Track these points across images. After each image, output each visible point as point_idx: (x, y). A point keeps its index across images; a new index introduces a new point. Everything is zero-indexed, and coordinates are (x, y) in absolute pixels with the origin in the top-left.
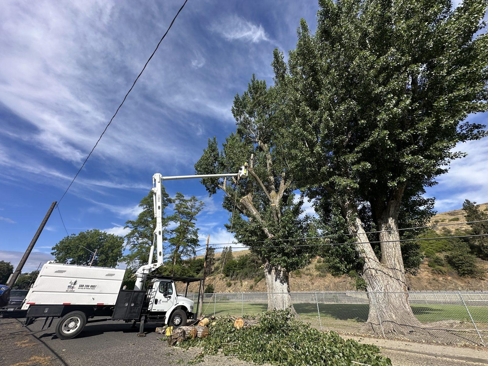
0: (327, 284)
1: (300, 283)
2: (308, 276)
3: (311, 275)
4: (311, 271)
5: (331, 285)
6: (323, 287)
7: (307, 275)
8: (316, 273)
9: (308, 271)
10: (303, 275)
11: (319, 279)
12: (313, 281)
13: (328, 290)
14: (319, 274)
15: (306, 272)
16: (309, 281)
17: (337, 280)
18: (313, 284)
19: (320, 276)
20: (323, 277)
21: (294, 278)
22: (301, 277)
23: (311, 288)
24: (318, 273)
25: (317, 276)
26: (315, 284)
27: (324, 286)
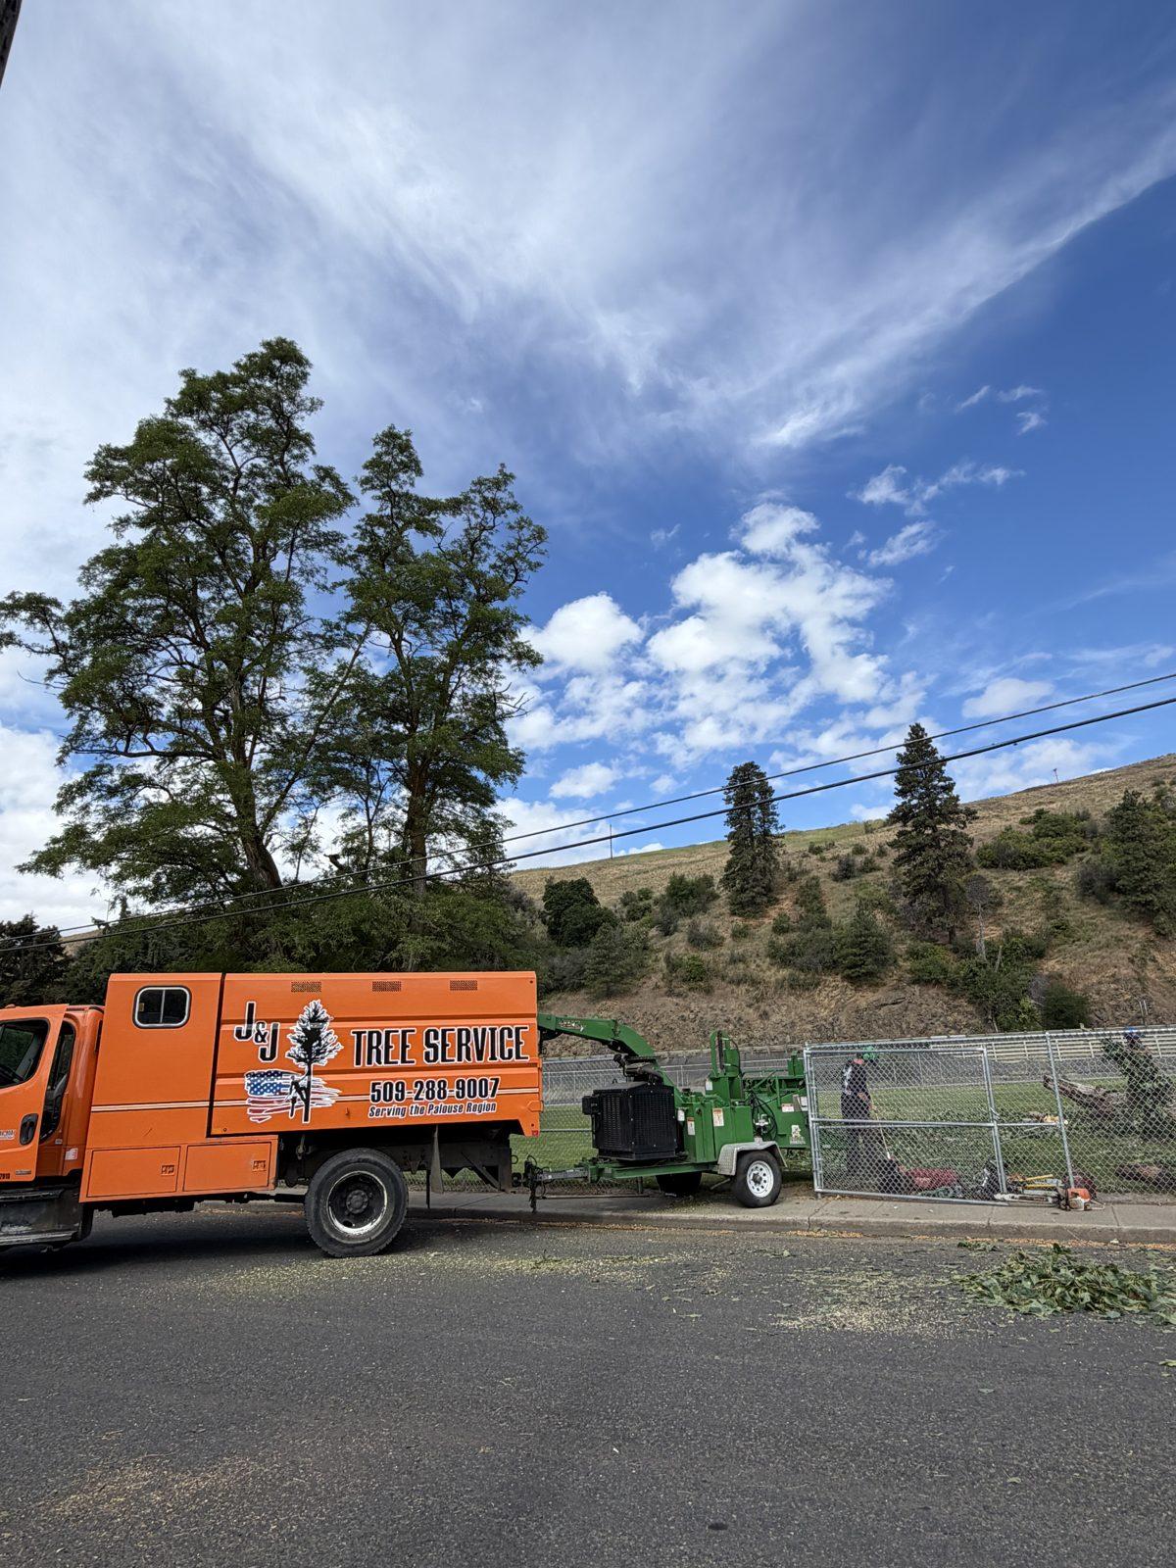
0: (824, 1013)
1: (709, 1017)
2: (743, 988)
3: (754, 983)
4: (753, 966)
5: (843, 1018)
6: (809, 1027)
7: (738, 983)
8: (775, 974)
9: (741, 966)
10: (716, 982)
11: (792, 998)
12: (763, 1006)
13: (829, 1039)
14: (791, 975)
15: (731, 972)
16: (750, 1006)
17: (866, 998)
18: (765, 1015)
19: (794, 986)
20: (806, 987)
21: (679, 995)
22: (709, 991)
23: (757, 1035)
24: (784, 973)
25: (780, 984)
26: (774, 1018)
27: (811, 1022)
